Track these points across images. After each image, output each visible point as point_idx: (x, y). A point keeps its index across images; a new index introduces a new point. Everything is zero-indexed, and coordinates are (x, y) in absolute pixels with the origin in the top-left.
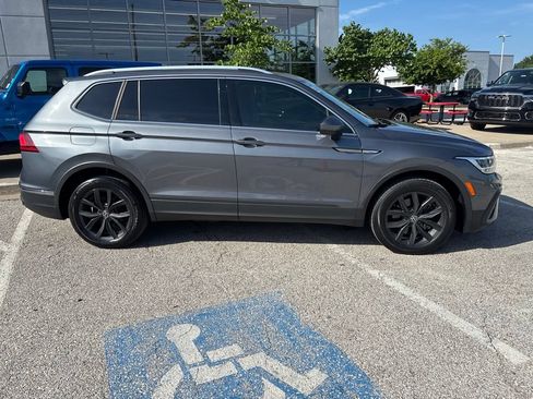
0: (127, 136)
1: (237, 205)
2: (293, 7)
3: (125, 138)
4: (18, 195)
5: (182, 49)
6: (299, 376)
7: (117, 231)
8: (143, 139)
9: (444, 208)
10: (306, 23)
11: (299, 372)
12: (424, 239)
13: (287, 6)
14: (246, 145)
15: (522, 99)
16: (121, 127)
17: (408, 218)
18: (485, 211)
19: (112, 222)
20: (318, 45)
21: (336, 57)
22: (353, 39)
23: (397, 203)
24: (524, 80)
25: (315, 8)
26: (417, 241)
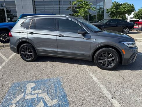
0: (32, 33)
1: (58, 53)
3: (31, 34)
4: (10, 48)
6: (51, 101)
7: (30, 58)
8: (35, 34)
9: (115, 57)
10: (103, 2)
11: (51, 100)
12: (110, 66)
14: (60, 37)
16: (30, 31)
17: (105, 59)
18: (129, 59)
19: (29, 55)
21: (110, 11)
22: (115, 6)
23: (101, 55)
26: (107, 66)
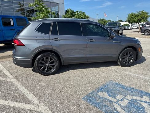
2: (52, 2)
5: (16, 13)
13: (50, 2)
15: (113, 29)
20: (59, 14)
24: (112, 25)
25: (58, 3)
